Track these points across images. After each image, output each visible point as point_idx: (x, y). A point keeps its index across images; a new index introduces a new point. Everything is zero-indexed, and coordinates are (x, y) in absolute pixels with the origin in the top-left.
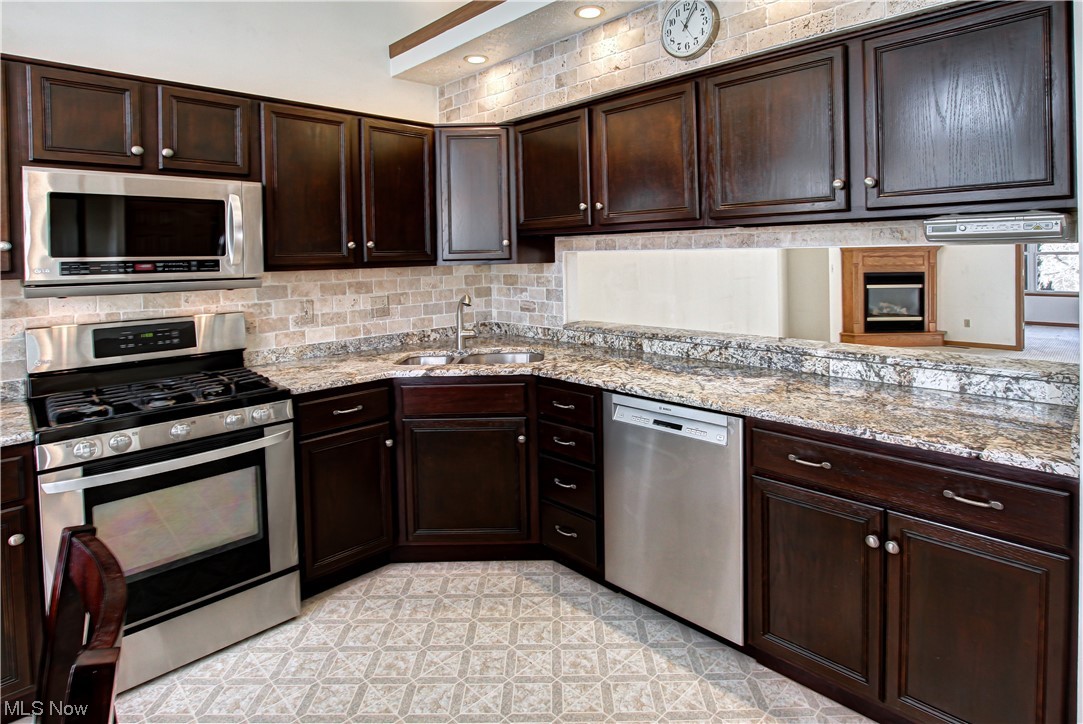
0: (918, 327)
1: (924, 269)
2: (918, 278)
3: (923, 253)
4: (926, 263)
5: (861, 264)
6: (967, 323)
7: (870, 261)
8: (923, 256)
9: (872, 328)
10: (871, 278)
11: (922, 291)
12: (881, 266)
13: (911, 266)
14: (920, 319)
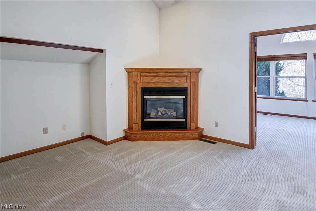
0: (182, 126)
1: (187, 85)
2: (183, 91)
3: (186, 74)
4: (189, 81)
5: (139, 81)
6: (217, 125)
7: (146, 80)
8: (186, 76)
9: (146, 126)
10: (146, 91)
11: (185, 101)
12: (154, 83)
13: (177, 83)
14: (184, 120)
